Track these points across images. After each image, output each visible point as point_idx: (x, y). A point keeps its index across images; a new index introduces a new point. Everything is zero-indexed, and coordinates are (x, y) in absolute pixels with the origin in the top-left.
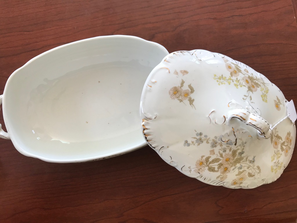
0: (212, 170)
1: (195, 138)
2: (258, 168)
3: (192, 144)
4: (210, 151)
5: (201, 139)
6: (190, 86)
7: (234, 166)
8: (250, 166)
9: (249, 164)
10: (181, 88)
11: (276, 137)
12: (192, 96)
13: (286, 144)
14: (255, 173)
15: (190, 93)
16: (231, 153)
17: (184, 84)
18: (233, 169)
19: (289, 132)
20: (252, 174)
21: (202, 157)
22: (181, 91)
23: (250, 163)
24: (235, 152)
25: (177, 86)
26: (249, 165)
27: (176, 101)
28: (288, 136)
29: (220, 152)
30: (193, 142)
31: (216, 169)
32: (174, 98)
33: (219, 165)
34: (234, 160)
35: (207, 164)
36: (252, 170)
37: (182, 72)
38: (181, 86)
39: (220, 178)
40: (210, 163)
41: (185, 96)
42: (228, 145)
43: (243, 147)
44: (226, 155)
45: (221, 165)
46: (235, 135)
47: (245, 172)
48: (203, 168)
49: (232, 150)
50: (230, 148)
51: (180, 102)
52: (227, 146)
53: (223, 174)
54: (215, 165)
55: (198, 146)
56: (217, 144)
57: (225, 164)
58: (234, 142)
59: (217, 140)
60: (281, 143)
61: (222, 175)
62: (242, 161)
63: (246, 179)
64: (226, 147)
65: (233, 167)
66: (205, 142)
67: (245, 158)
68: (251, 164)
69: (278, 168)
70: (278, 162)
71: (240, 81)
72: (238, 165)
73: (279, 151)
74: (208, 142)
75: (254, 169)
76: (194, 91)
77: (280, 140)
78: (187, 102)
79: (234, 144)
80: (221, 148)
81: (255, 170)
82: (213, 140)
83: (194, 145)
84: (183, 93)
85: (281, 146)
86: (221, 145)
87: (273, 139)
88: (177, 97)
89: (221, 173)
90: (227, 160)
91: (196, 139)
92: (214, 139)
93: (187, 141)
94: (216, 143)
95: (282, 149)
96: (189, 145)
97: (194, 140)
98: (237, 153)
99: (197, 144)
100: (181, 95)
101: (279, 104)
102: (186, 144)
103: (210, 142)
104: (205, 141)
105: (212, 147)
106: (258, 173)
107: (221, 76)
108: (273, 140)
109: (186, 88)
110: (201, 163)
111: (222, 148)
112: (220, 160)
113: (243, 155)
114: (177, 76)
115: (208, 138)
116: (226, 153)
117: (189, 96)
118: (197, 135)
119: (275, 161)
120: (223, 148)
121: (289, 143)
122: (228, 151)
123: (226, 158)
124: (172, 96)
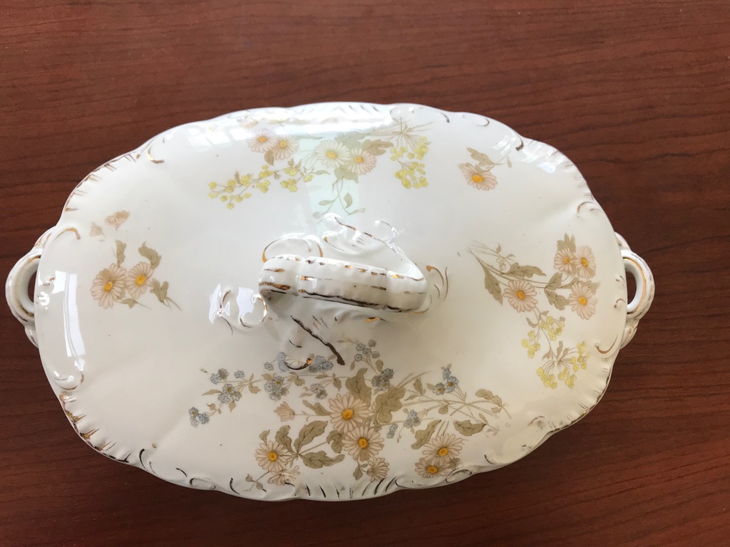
0: (318, 461)
1: (212, 392)
2: (485, 395)
3: (212, 412)
4: (275, 411)
5: (229, 389)
6: (145, 251)
7: (387, 423)
8: (447, 401)
9: (441, 397)
10: (119, 267)
11: (511, 273)
12: (159, 275)
13: (566, 280)
14: (480, 415)
15: (149, 269)
16: (344, 390)
17: (127, 253)
18: (391, 434)
19: (563, 239)
20: (473, 422)
21: (264, 436)
22: (123, 275)
23: (442, 393)
24: (357, 383)
25: (107, 267)
26: (439, 401)
27: (120, 308)
28: (567, 251)
29: (309, 401)
30: (212, 406)
31: (331, 454)
32: (111, 304)
33: (328, 440)
34: (373, 407)
35: (290, 450)
36: (465, 409)
37: (112, 219)
38: (119, 262)
39: (364, 474)
40: (299, 445)
41: (140, 282)
42: (319, 373)
43: (374, 361)
44: (332, 403)
45: (337, 439)
46: (317, 337)
47: (440, 425)
48: (288, 465)
49: (343, 382)
50: (331, 379)
51: (131, 306)
52: (319, 377)
53: (367, 459)
54: (320, 444)
55: (231, 410)
56: (285, 381)
57: (349, 431)
58: (331, 358)
59: (277, 372)
60: (544, 286)
61: (366, 462)
62: (406, 397)
63: (460, 444)
64: (318, 381)
65: (385, 430)
66: (245, 392)
67: (410, 387)
68: (447, 396)
69: (571, 366)
70: (559, 350)
71: (303, 164)
72: (399, 416)
73: (545, 313)
74: (254, 390)
75: (470, 405)
76: (160, 257)
77: (535, 277)
78: (148, 297)
79: (335, 361)
80: (304, 391)
81: (478, 408)
82: (266, 377)
83: (220, 412)
84: (130, 276)
85: (549, 294)
86: (299, 382)
87: (501, 285)
88: (119, 298)
89: (356, 459)
90: (348, 417)
91: (216, 395)
92: (267, 372)
93: (194, 408)
94: (280, 381)
95: (558, 302)
96: (205, 419)
97: (214, 399)
98: (368, 384)
99: (225, 407)
100: (126, 287)
101: (484, 168)
102: (197, 418)
103: (261, 385)
104: (246, 389)
105: (273, 397)
106: (495, 411)
107: (233, 178)
108: (502, 287)
109: (133, 259)
110: (274, 455)
111: (306, 388)
112: (325, 424)
113: (394, 382)
114: (101, 237)
115: (247, 377)
116: (329, 396)
117: (151, 279)
118: (213, 380)
119: (544, 349)
120: (309, 388)
121: (582, 272)
122: (331, 390)
123: (338, 410)
124: (103, 299)
